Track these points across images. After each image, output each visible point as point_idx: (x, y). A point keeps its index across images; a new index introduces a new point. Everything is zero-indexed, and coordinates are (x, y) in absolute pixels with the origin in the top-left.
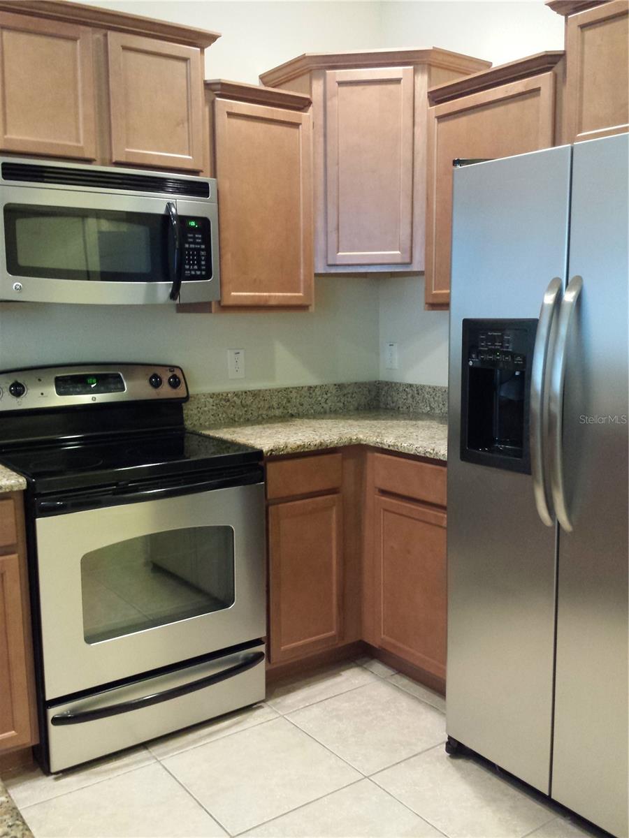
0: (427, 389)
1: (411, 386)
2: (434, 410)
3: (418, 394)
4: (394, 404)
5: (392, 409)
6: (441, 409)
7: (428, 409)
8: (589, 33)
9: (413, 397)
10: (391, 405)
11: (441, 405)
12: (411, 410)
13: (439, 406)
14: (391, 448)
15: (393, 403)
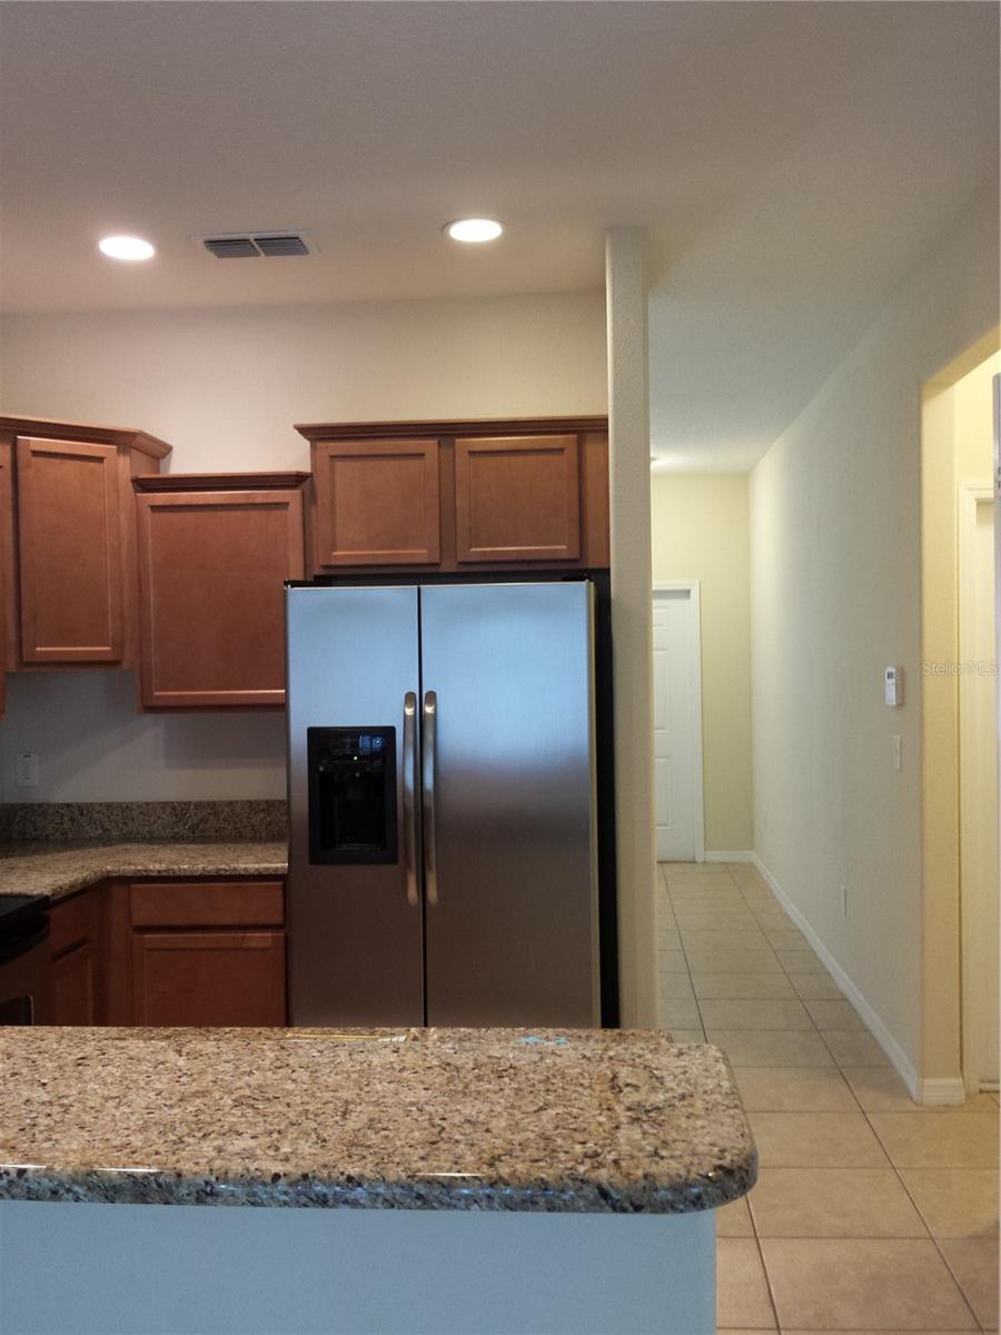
0: (98, 808)
1: (68, 805)
2: (110, 831)
3: (82, 814)
4: (39, 832)
5: (35, 839)
6: (121, 830)
7: (100, 831)
8: (339, 464)
9: (72, 820)
10: (34, 834)
11: (121, 825)
12: (70, 836)
13: (117, 826)
14: (163, 874)
15: (36, 830)
